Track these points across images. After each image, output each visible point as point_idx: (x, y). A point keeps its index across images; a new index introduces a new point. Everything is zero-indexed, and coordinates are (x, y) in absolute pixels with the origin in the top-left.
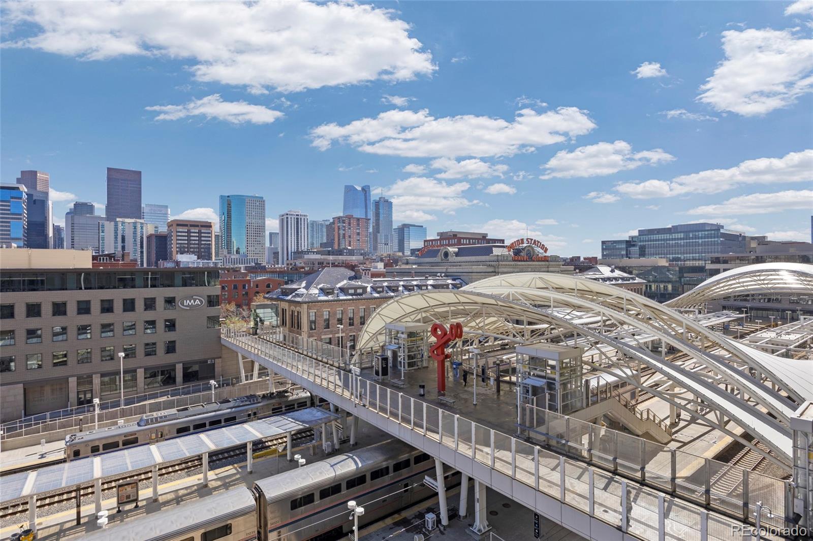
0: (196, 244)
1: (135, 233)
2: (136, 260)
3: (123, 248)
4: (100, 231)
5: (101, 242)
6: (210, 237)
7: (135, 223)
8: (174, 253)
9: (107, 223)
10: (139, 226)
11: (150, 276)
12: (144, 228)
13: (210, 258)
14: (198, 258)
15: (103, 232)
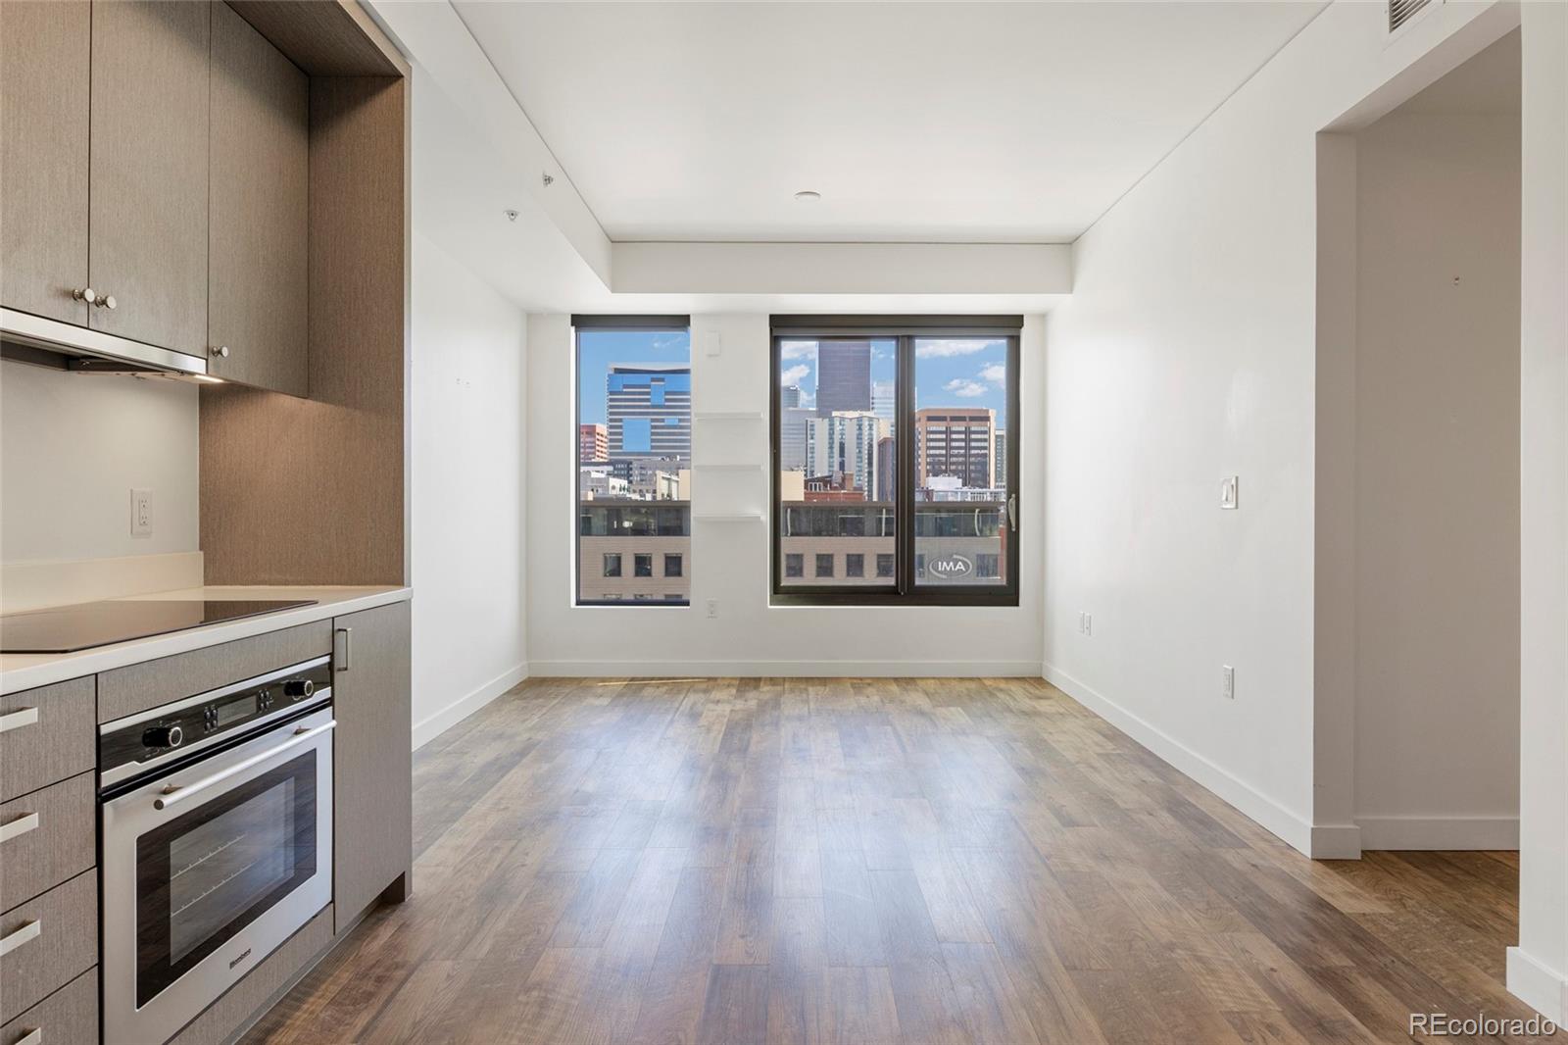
0: (961, 456)
1: (859, 437)
2: (861, 489)
3: (842, 466)
4: (809, 437)
5: (809, 455)
6: (985, 440)
7: (860, 419)
8: (923, 473)
9: (818, 421)
10: (866, 423)
11: (884, 516)
12: (874, 427)
13: (986, 484)
14: (964, 485)
15: (812, 438)
